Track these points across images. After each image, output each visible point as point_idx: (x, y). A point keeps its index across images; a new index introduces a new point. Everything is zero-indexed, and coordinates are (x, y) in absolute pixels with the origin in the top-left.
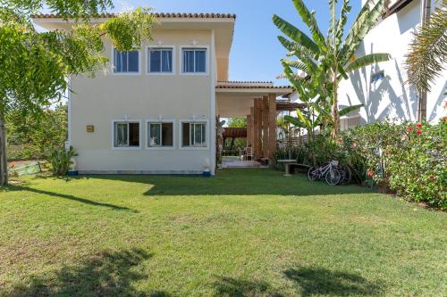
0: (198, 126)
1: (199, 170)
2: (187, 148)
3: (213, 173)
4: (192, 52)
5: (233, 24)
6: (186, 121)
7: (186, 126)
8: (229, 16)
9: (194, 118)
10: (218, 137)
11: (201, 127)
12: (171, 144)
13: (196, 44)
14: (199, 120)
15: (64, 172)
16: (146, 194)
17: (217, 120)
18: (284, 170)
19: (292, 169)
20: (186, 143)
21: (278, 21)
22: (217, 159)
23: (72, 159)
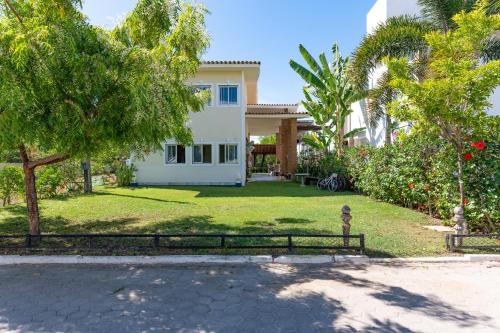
0: (231, 147)
1: (233, 182)
2: (222, 164)
3: (243, 184)
4: (226, 89)
5: (259, 69)
6: (222, 143)
7: (222, 147)
8: (255, 63)
9: (229, 141)
10: (247, 155)
11: (234, 148)
12: (210, 161)
13: (230, 82)
14: (233, 143)
15: (127, 183)
16: (197, 196)
17: (247, 140)
18: (300, 183)
19: (308, 182)
20: (222, 160)
21: (294, 65)
22: (247, 174)
23: (134, 174)
